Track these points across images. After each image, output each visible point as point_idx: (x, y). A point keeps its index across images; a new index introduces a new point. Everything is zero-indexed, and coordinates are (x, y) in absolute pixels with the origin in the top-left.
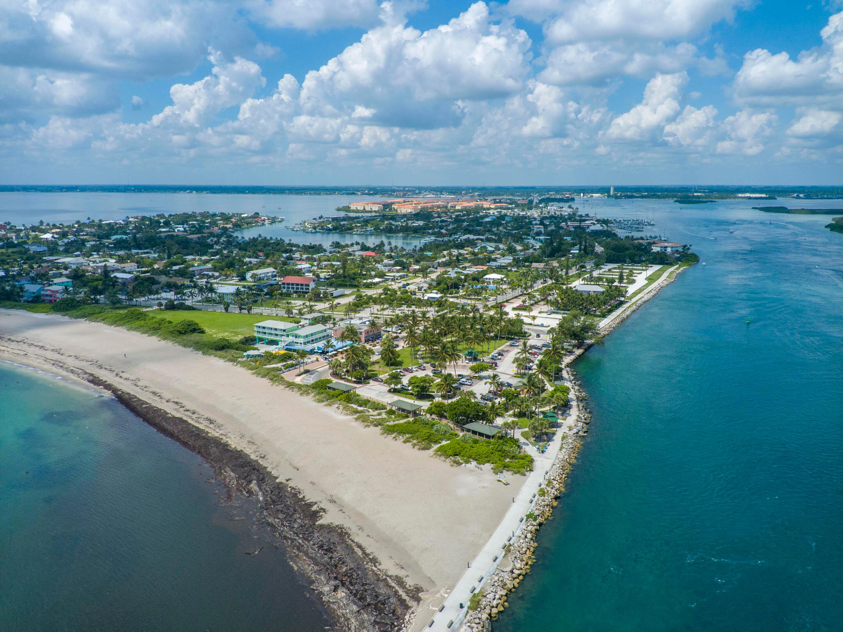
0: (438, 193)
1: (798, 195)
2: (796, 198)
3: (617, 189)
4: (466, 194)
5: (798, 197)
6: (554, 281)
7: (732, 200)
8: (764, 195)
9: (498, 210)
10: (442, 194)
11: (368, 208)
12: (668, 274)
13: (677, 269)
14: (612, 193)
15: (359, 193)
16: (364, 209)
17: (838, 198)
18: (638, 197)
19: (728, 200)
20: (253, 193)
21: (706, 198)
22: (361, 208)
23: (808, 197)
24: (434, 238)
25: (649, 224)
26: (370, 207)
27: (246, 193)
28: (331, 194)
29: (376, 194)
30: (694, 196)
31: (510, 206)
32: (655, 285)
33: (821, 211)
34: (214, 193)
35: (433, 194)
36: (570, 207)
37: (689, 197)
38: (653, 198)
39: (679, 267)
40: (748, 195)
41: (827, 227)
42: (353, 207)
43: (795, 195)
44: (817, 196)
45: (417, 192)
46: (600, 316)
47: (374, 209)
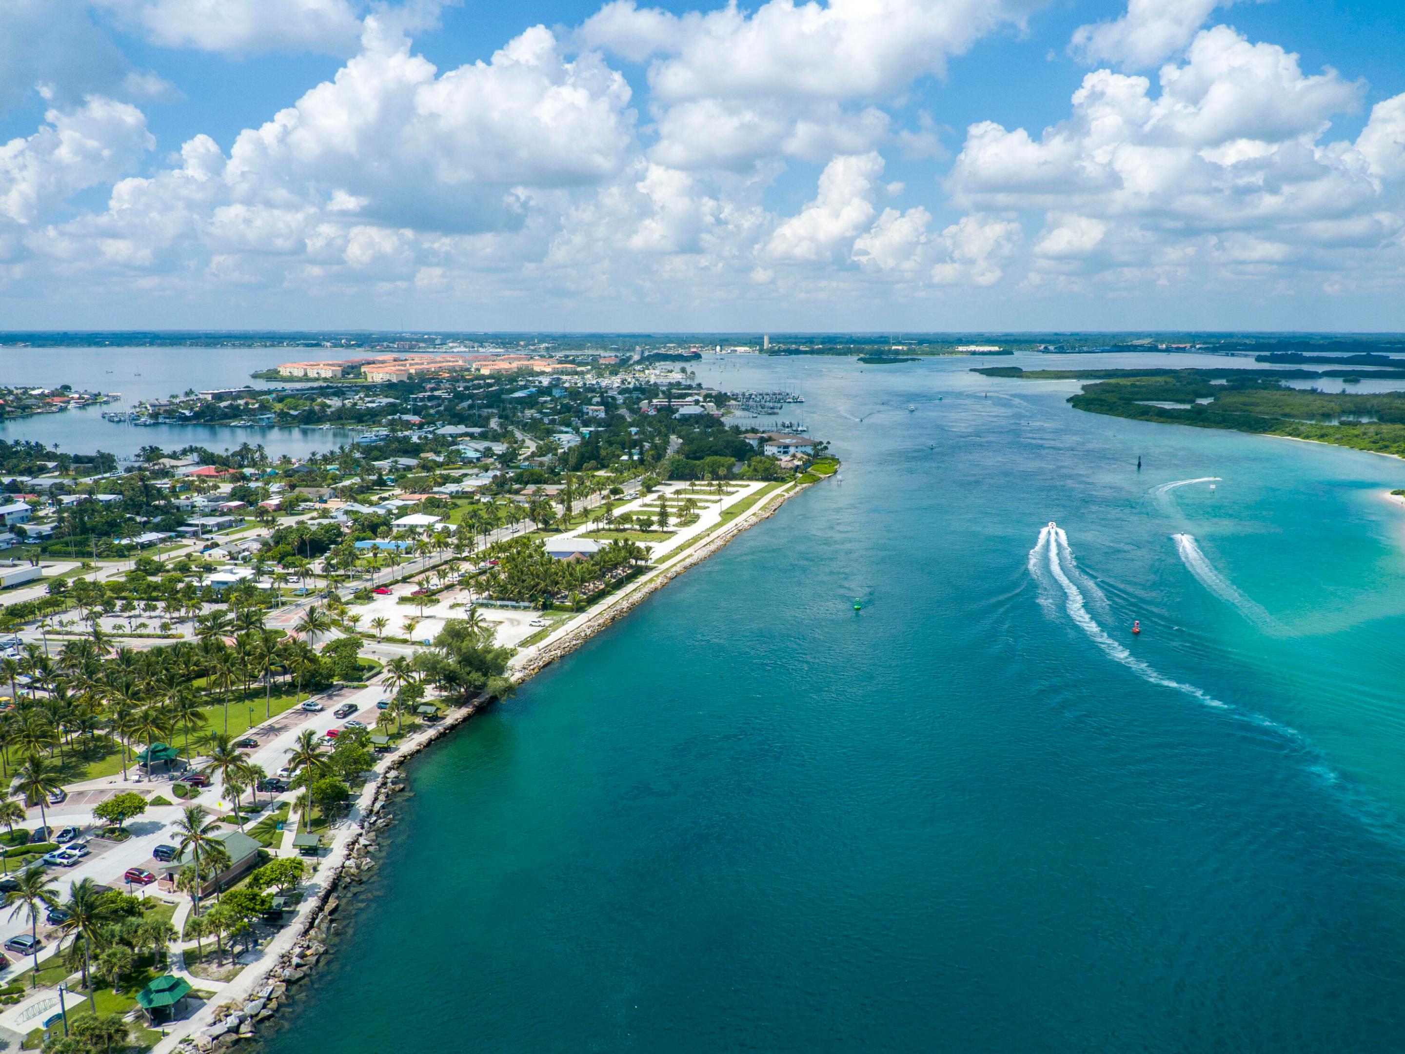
0: (476, 345)
1: (1046, 348)
2: (1043, 352)
3: (770, 339)
4: (526, 346)
5: (1046, 351)
6: (540, 526)
7: (946, 356)
8: (996, 349)
9: (555, 376)
10: (482, 346)
11: (312, 374)
12: (767, 501)
13: (787, 491)
14: (766, 345)
15: (328, 344)
16: (306, 374)
17: (1102, 352)
18: (805, 352)
19: (941, 356)
20: (119, 345)
21: (908, 354)
22: (298, 373)
23: (1061, 350)
24: (385, 433)
25: (796, 401)
26: (316, 371)
27: (106, 346)
28: (272, 346)
29: (359, 346)
30: (890, 350)
31: (579, 369)
32: (730, 525)
33: (1070, 374)
34: (39, 346)
35: (465, 346)
36: (683, 370)
37: (882, 353)
38: (828, 354)
39: (795, 486)
40: (972, 348)
41: (1069, 400)
42: (284, 372)
43: (1042, 348)
44: (1073, 348)
45: (438, 342)
46: (572, 610)
47: (323, 375)
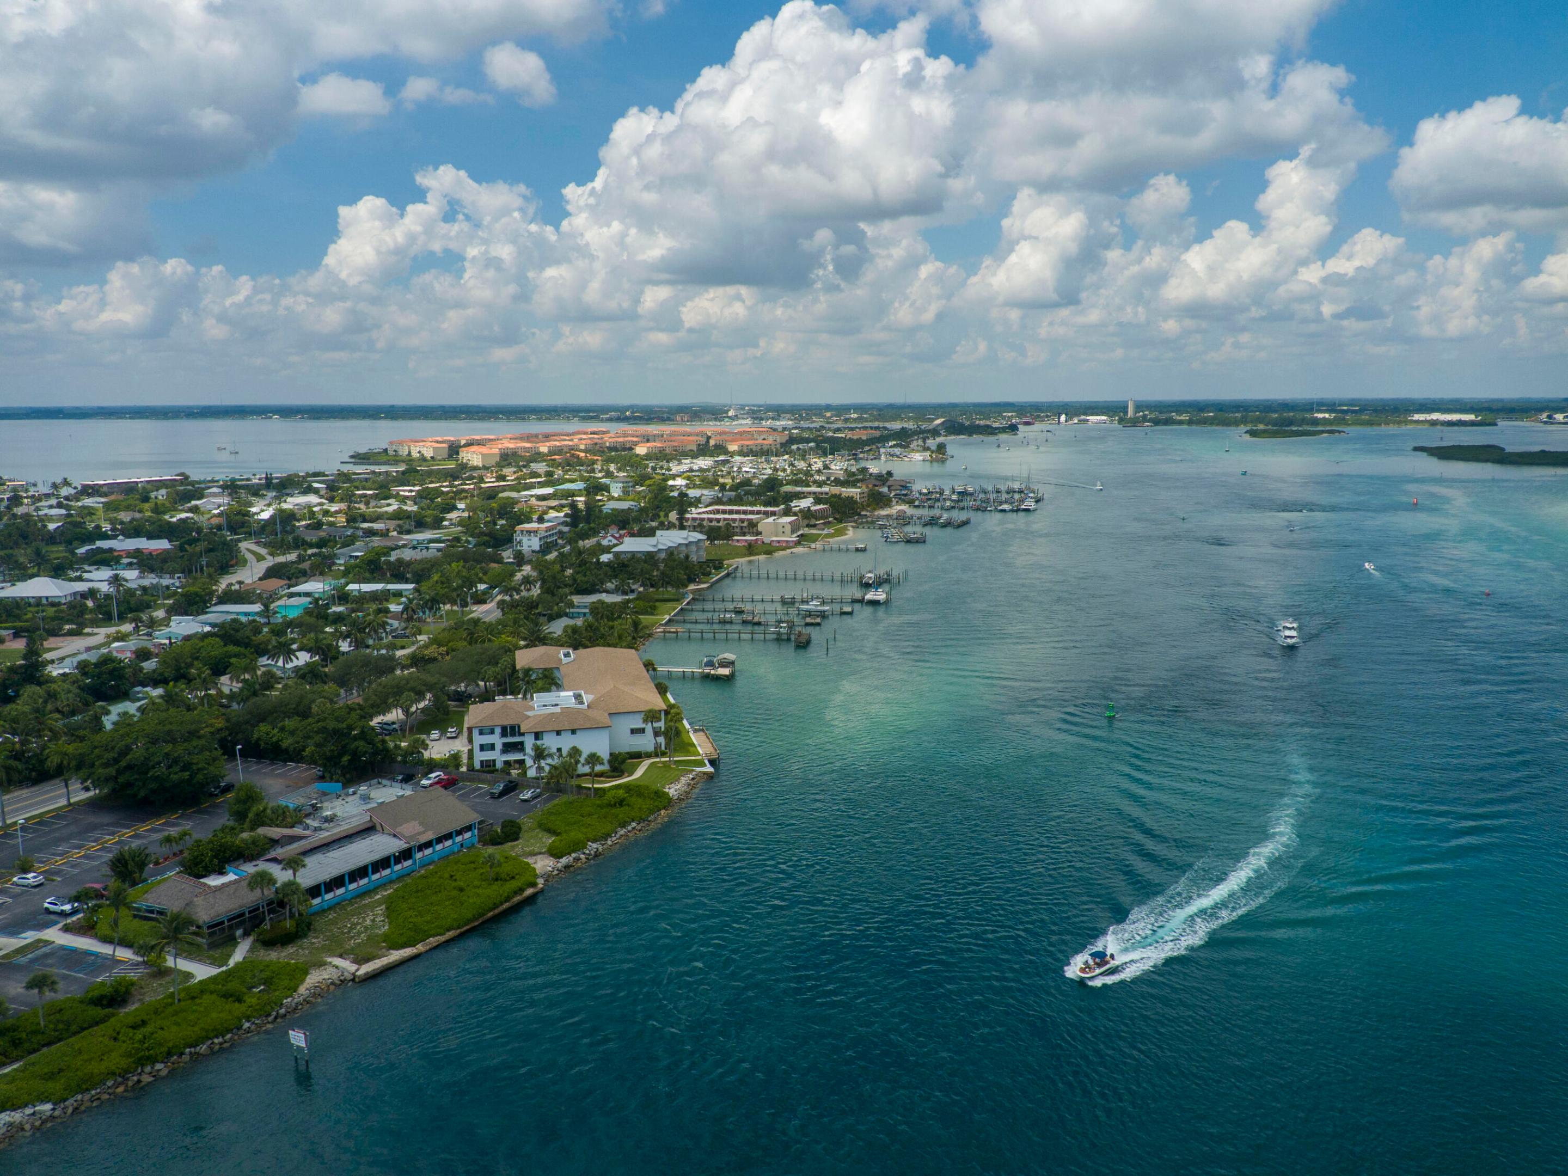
2: (1545, 423)
3: (1139, 407)
11: (415, 452)
14: (1130, 413)
26: (418, 450)
40: (1435, 416)
43: (1544, 417)
47: (425, 455)
